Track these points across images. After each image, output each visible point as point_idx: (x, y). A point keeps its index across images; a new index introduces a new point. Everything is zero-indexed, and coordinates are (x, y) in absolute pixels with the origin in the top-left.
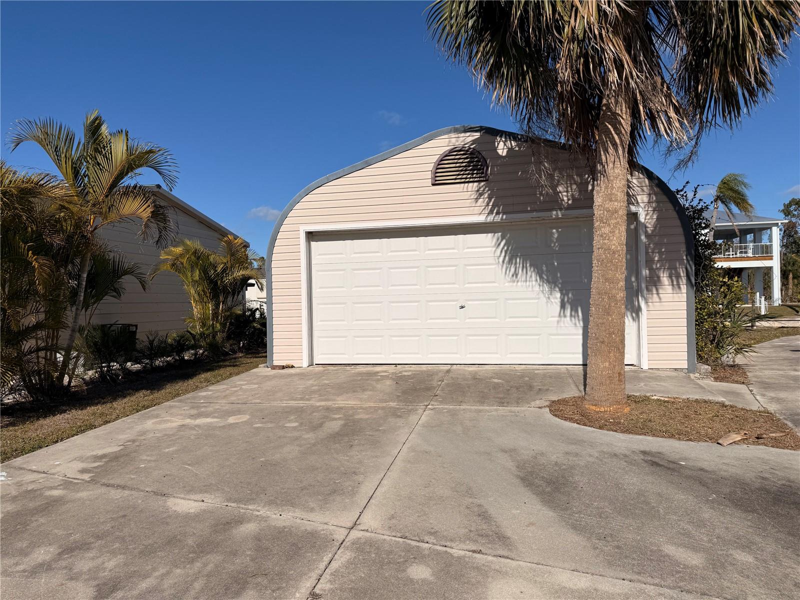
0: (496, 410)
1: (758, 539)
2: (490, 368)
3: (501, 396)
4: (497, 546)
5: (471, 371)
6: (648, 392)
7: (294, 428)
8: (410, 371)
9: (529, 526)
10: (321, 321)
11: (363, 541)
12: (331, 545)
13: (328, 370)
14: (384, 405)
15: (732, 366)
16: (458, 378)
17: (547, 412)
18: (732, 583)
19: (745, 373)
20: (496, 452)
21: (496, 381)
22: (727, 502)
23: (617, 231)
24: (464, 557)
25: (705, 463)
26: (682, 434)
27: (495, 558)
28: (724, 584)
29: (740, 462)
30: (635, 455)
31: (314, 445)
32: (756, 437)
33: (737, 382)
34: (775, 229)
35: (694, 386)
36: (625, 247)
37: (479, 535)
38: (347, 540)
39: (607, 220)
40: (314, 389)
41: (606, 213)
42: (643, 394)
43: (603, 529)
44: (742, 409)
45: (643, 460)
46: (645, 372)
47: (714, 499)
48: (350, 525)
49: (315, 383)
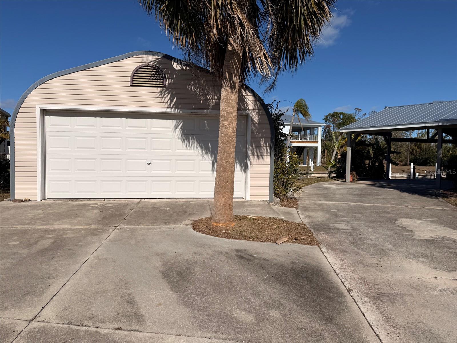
0: (161, 228)
1: (284, 301)
2: (165, 201)
3: (166, 218)
4: (133, 323)
5: (153, 203)
6: (247, 213)
7: (15, 246)
8: (113, 203)
9: (158, 306)
10: (52, 170)
11: (38, 329)
12: (10, 336)
13: (55, 203)
14: (87, 227)
15: (292, 198)
16: (143, 207)
17: (190, 228)
18: (266, 332)
19: (297, 202)
20: (153, 255)
21: (166, 209)
22: (274, 280)
23: (232, 125)
24: (108, 334)
25: (267, 255)
26: (259, 238)
27: (129, 332)
28: (261, 333)
29: (284, 254)
30: (232, 252)
31: (25, 258)
32: (294, 239)
33: (292, 207)
34: (320, 128)
35: (270, 210)
36: (235, 133)
37: (123, 316)
38: (24, 330)
39: (226, 118)
40: (40, 217)
41: (226, 113)
42: (244, 215)
43: (202, 303)
44: (291, 222)
45: (235, 255)
46: (248, 202)
47: (267, 277)
48: (31, 318)
49: (43, 212)
